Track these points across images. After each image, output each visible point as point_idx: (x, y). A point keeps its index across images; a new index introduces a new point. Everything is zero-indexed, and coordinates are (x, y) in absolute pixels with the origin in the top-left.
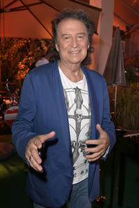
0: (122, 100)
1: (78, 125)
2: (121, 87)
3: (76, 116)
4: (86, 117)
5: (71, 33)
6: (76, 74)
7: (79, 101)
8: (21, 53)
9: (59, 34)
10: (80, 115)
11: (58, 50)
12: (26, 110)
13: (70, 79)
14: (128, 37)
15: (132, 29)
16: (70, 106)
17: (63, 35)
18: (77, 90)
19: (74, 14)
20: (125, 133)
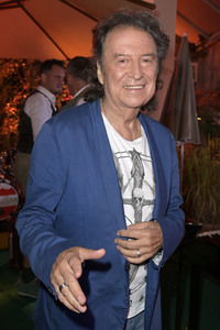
0: (194, 170)
1: (138, 214)
3: (134, 201)
4: (149, 203)
6: (131, 125)
7: (138, 174)
8: (9, 86)
9: (107, 53)
10: (140, 199)
11: (102, 82)
12: (44, 190)
17: (116, 56)
19: (137, 19)
20: (200, 229)
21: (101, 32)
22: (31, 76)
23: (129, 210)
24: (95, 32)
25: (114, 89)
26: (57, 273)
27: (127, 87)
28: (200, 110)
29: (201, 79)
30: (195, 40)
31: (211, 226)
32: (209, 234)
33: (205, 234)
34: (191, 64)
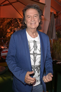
0: (55, 46)
2: (54, 40)
4: (39, 54)
5: (31, 15)
6: (34, 34)
14: (57, 17)
15: (59, 13)
16: (31, 49)
17: (28, 16)
18: (35, 42)
21: (24, 10)
22: (14, 22)
23: (32, 56)
24: (23, 11)
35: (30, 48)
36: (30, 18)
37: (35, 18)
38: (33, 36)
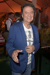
1: (30, 44)
3: (29, 41)
4: (32, 41)
6: (29, 26)
7: (30, 36)
8: (3, 18)
9: (24, 12)
11: (23, 17)
13: (27, 28)
15: (43, 9)
22: (7, 16)
23: (28, 43)
25: (25, 19)
26: (13, 55)
27: (28, 18)
28: (41, 23)
29: (42, 17)
30: (40, 9)
31: (43, 46)
32: (43, 48)
33: (42, 48)
34: (39, 14)
35: (26, 37)
36: (27, 14)
37: (31, 14)
38: (27, 27)
